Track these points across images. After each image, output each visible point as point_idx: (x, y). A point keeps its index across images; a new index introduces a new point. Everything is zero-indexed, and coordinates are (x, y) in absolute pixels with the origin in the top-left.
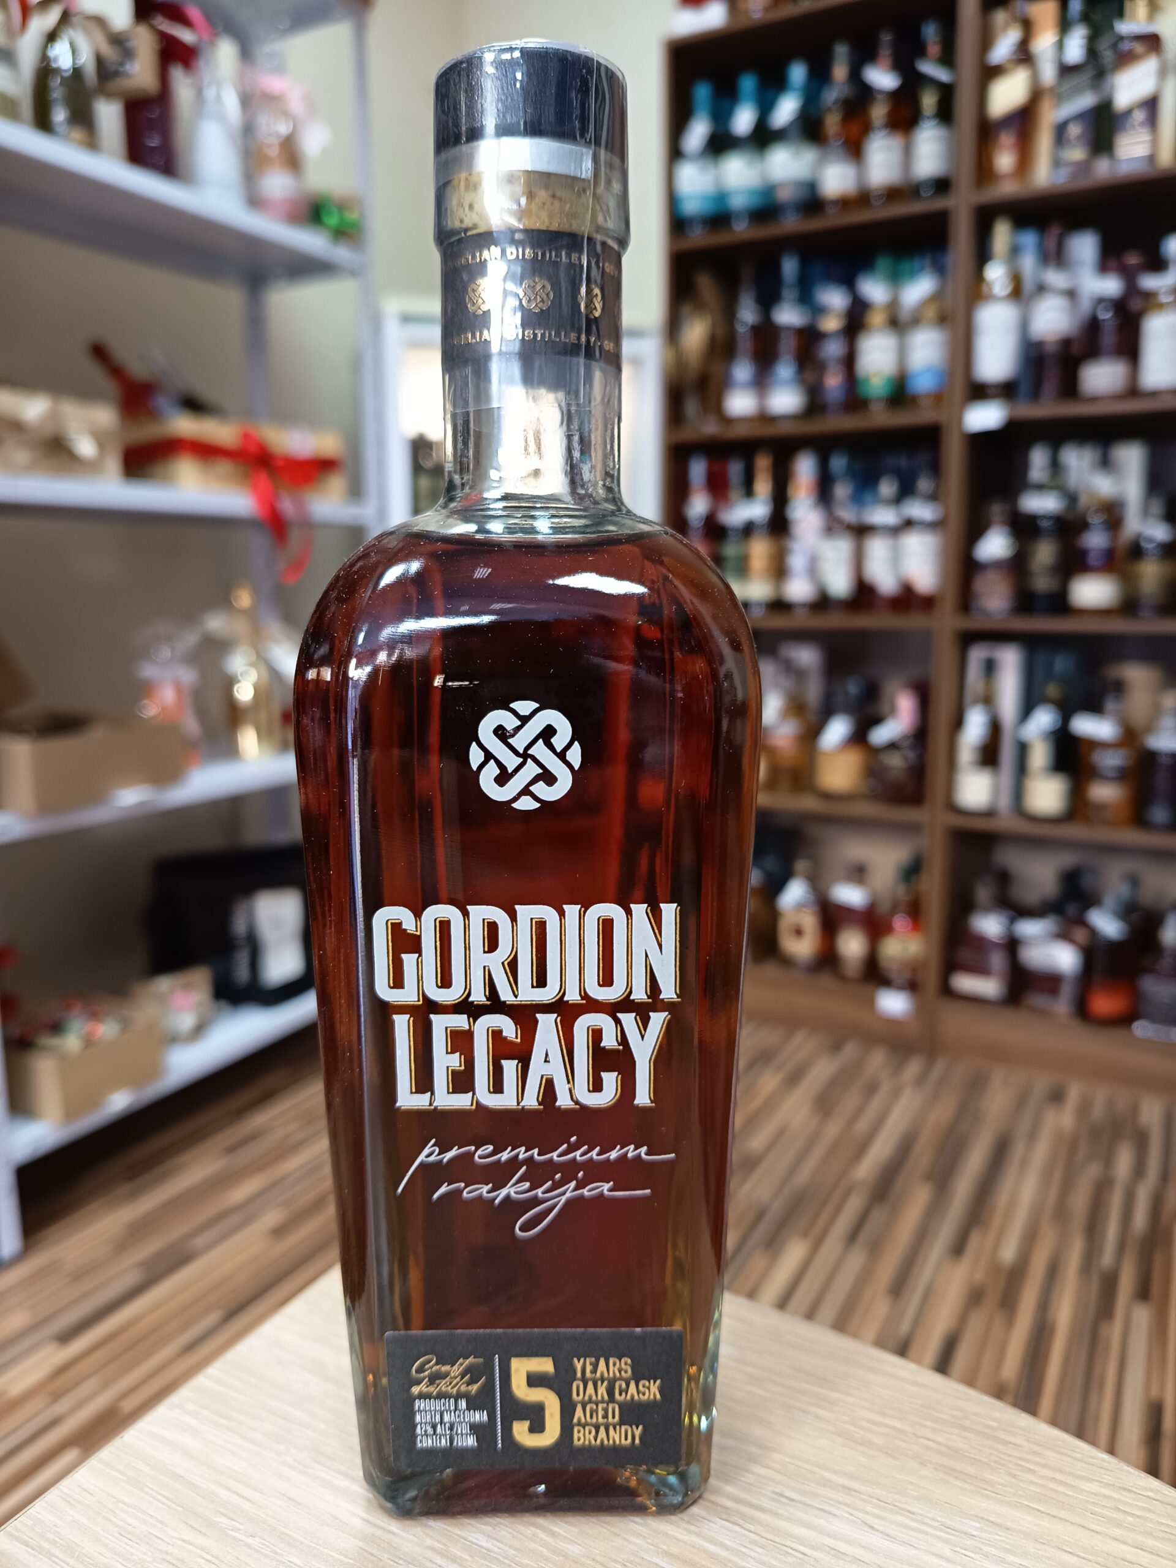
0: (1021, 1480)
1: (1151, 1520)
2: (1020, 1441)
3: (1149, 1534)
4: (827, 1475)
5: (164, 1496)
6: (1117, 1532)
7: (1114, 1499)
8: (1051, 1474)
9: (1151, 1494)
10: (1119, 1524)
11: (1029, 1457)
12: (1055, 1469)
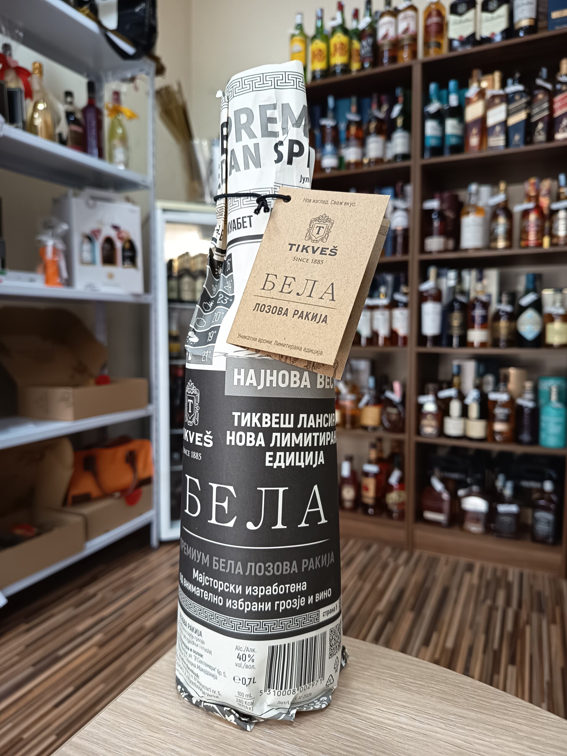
0: (469, 701)
1: (518, 713)
2: (468, 687)
3: (518, 718)
4: (395, 702)
5: (138, 720)
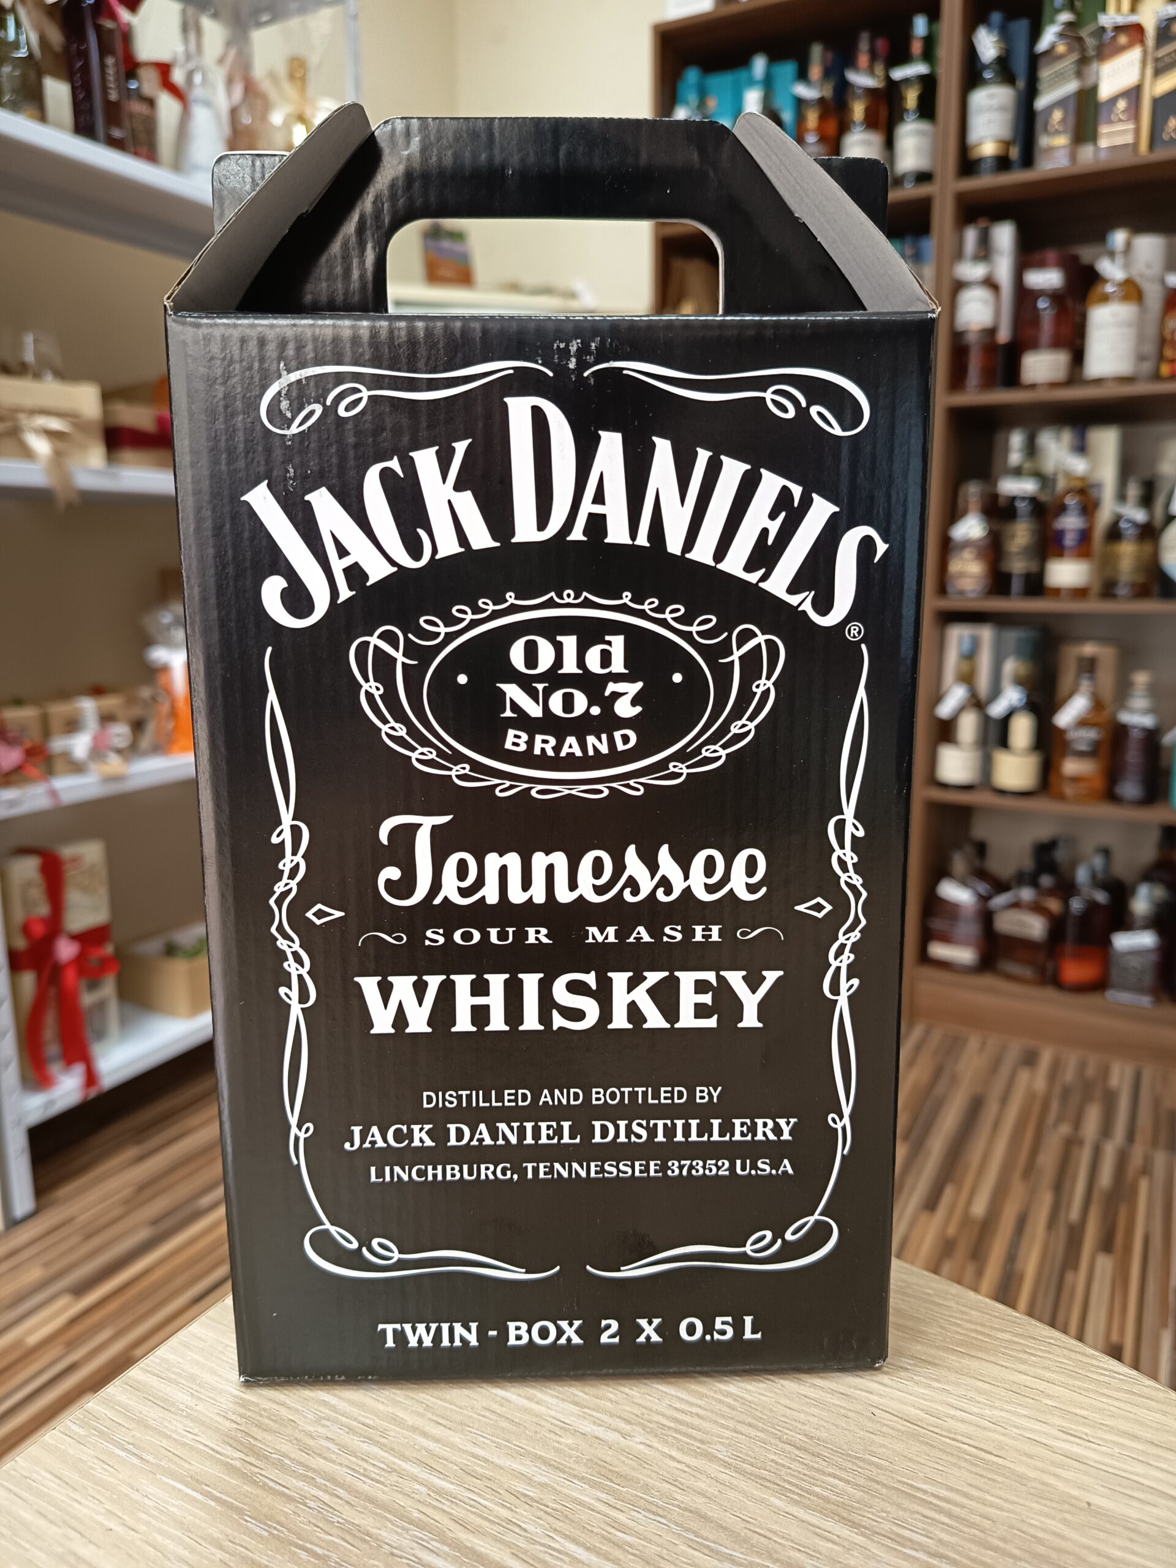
0: (949, 1331)
1: (1050, 1359)
2: (949, 1304)
3: (1048, 1369)
6: (1022, 1367)
7: (1022, 1344)
8: (973, 1327)
9: (1052, 1341)
10: (1024, 1362)
11: (957, 1315)
12: (976, 1323)
